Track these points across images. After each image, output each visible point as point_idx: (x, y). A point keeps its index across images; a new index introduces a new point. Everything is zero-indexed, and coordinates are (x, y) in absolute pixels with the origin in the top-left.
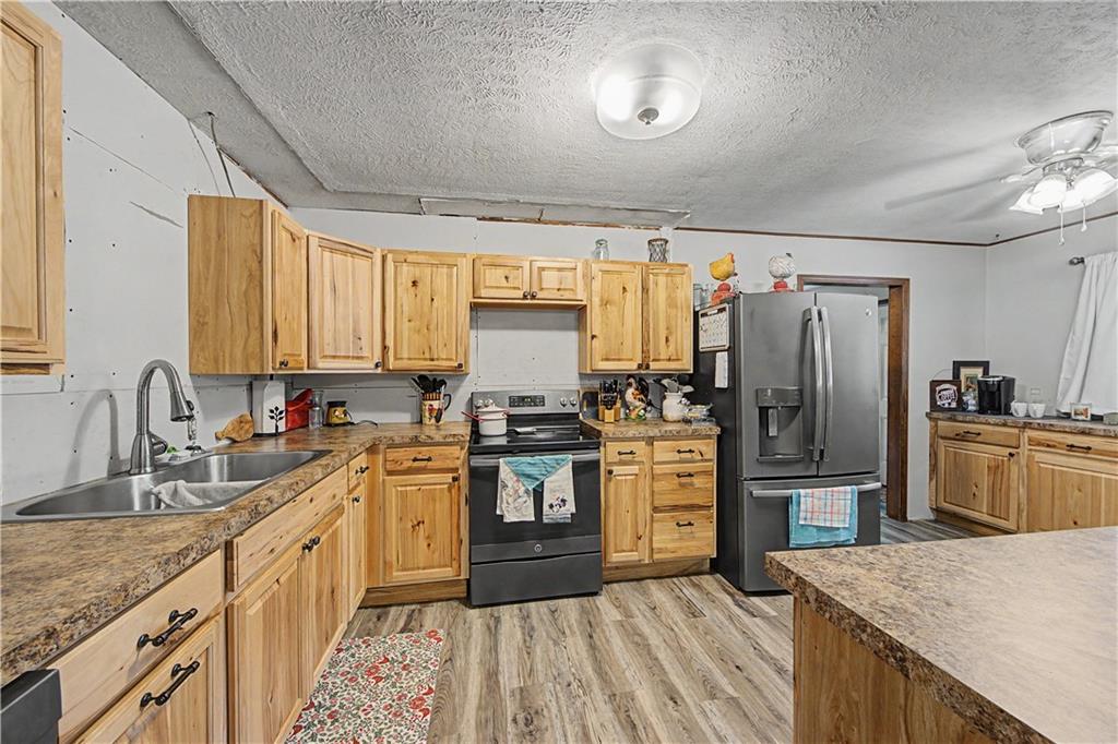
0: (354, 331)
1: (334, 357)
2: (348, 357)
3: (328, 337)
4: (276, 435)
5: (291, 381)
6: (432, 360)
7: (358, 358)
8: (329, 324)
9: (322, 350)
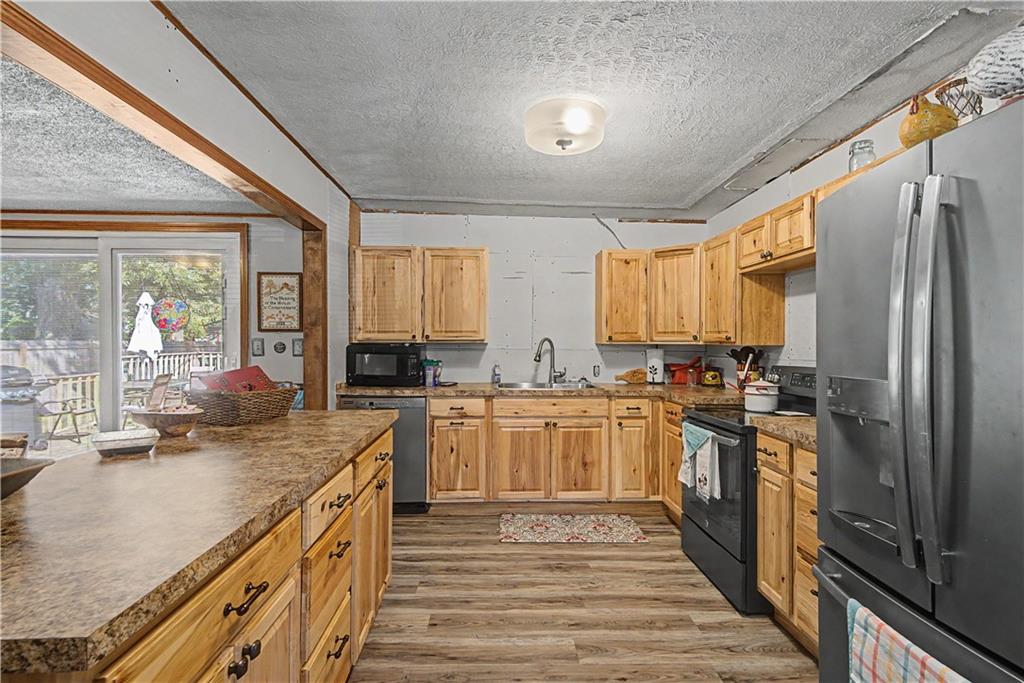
0: (678, 313)
1: (665, 333)
2: (673, 332)
3: (660, 320)
4: (653, 383)
5: (667, 349)
6: (719, 332)
7: (681, 333)
8: (661, 311)
9: (656, 329)
